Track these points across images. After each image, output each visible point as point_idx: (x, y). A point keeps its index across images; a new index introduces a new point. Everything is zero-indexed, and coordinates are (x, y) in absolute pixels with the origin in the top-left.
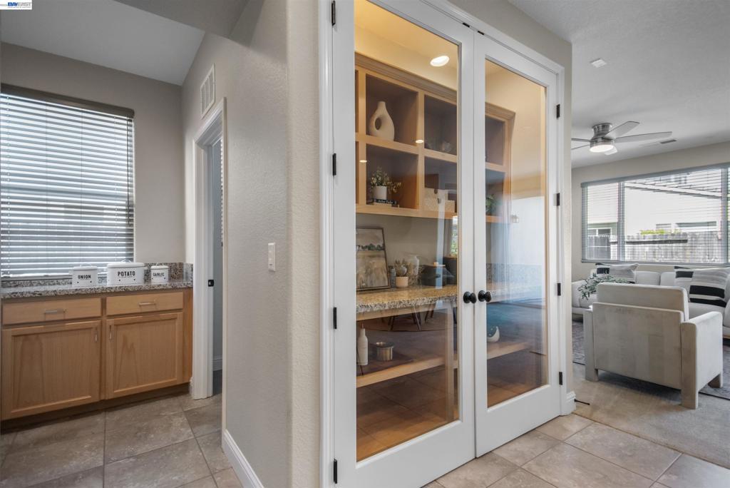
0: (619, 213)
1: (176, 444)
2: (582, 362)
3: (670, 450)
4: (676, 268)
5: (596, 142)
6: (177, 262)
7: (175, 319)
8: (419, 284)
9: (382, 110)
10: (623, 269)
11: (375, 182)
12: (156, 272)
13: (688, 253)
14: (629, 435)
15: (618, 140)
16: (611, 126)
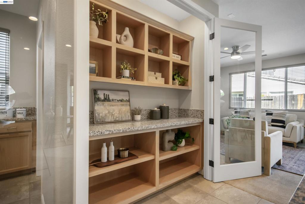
0: (244, 87)
1: (19, 201)
2: (224, 154)
3: (256, 197)
4: (266, 111)
5: (233, 54)
6: (33, 107)
7: (27, 136)
8: (147, 119)
9: (127, 31)
10: (245, 111)
11: (122, 67)
12: (19, 112)
13: (273, 105)
14: (239, 190)
15: (242, 54)
16: (240, 47)
